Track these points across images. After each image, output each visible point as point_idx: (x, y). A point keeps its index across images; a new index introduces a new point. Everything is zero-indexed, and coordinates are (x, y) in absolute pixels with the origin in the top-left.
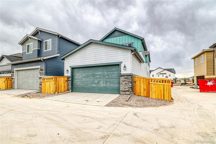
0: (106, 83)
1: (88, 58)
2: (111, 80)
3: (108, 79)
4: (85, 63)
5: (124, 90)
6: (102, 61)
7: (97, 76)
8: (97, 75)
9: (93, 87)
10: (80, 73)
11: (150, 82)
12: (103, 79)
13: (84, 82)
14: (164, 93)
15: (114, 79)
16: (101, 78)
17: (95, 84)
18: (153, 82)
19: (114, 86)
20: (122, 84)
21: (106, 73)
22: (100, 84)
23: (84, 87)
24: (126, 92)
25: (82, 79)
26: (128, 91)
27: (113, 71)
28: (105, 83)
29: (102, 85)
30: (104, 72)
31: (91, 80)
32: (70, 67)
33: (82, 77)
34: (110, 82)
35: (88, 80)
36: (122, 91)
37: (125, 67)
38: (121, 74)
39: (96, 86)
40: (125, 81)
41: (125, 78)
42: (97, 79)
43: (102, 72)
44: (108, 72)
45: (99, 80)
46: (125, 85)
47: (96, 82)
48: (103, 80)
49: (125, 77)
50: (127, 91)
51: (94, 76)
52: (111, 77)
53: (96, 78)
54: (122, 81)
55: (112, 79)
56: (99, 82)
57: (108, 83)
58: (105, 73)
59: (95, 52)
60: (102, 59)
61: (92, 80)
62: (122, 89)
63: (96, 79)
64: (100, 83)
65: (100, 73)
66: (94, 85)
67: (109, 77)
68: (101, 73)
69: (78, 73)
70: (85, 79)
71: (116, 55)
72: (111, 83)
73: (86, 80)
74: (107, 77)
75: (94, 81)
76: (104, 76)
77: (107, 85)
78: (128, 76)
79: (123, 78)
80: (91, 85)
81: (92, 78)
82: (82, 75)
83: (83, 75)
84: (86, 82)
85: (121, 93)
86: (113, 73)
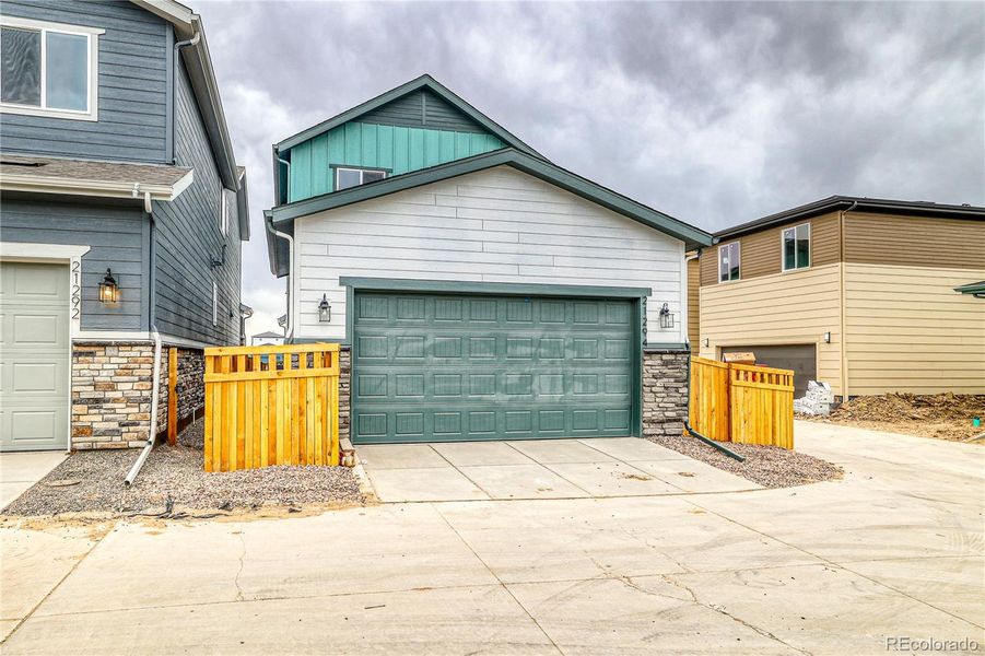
0: (564, 385)
1: (478, 246)
2: (591, 370)
3: (575, 365)
4: (454, 268)
5: (661, 416)
6: (556, 272)
7: (519, 348)
8: (518, 343)
9: (494, 407)
10: (410, 326)
11: (734, 381)
12: (553, 363)
13: (434, 380)
14: (773, 423)
15: (602, 364)
16: (537, 361)
17: (506, 390)
18: (742, 381)
19: (605, 400)
20: (653, 389)
21: (565, 335)
22: (531, 392)
23: (432, 411)
24: (665, 426)
25: (421, 363)
26: (675, 420)
27: (599, 328)
28: (559, 383)
29: (546, 394)
30: (555, 329)
31: (479, 368)
32: (343, 281)
33: (424, 353)
34: (585, 381)
35: (459, 369)
36: (653, 422)
37: (664, 312)
38: (645, 344)
39: (511, 400)
40: (663, 375)
41: (666, 363)
42: (520, 363)
43: (548, 328)
44: (575, 329)
45: (527, 370)
46: (663, 395)
47: (513, 379)
48: (549, 370)
49: (664, 357)
50: (670, 420)
51: (499, 346)
52: (589, 355)
53: (514, 360)
54: (654, 377)
55: (594, 364)
56: (527, 380)
57: (578, 387)
58: (563, 334)
59: (517, 217)
60: (558, 261)
61: (487, 368)
62: (649, 415)
63: (511, 363)
64: (535, 386)
65: (536, 334)
66: (500, 398)
67: (579, 353)
68: (540, 333)
69: (393, 325)
70: (440, 364)
71: (626, 254)
72: (591, 387)
73: (452, 369)
74: (570, 354)
75: (500, 372)
76: (556, 349)
77: (570, 393)
78: (676, 353)
79: (656, 360)
80: (480, 400)
81: (489, 356)
82: (425, 338)
83: (430, 337)
84: (450, 380)
85: (646, 432)
86: (602, 337)
